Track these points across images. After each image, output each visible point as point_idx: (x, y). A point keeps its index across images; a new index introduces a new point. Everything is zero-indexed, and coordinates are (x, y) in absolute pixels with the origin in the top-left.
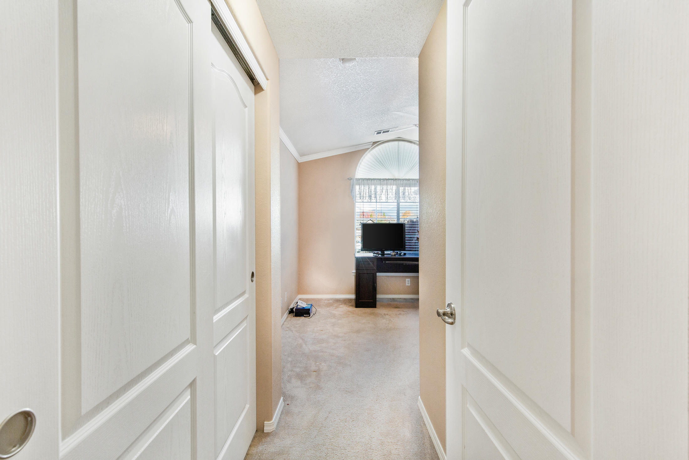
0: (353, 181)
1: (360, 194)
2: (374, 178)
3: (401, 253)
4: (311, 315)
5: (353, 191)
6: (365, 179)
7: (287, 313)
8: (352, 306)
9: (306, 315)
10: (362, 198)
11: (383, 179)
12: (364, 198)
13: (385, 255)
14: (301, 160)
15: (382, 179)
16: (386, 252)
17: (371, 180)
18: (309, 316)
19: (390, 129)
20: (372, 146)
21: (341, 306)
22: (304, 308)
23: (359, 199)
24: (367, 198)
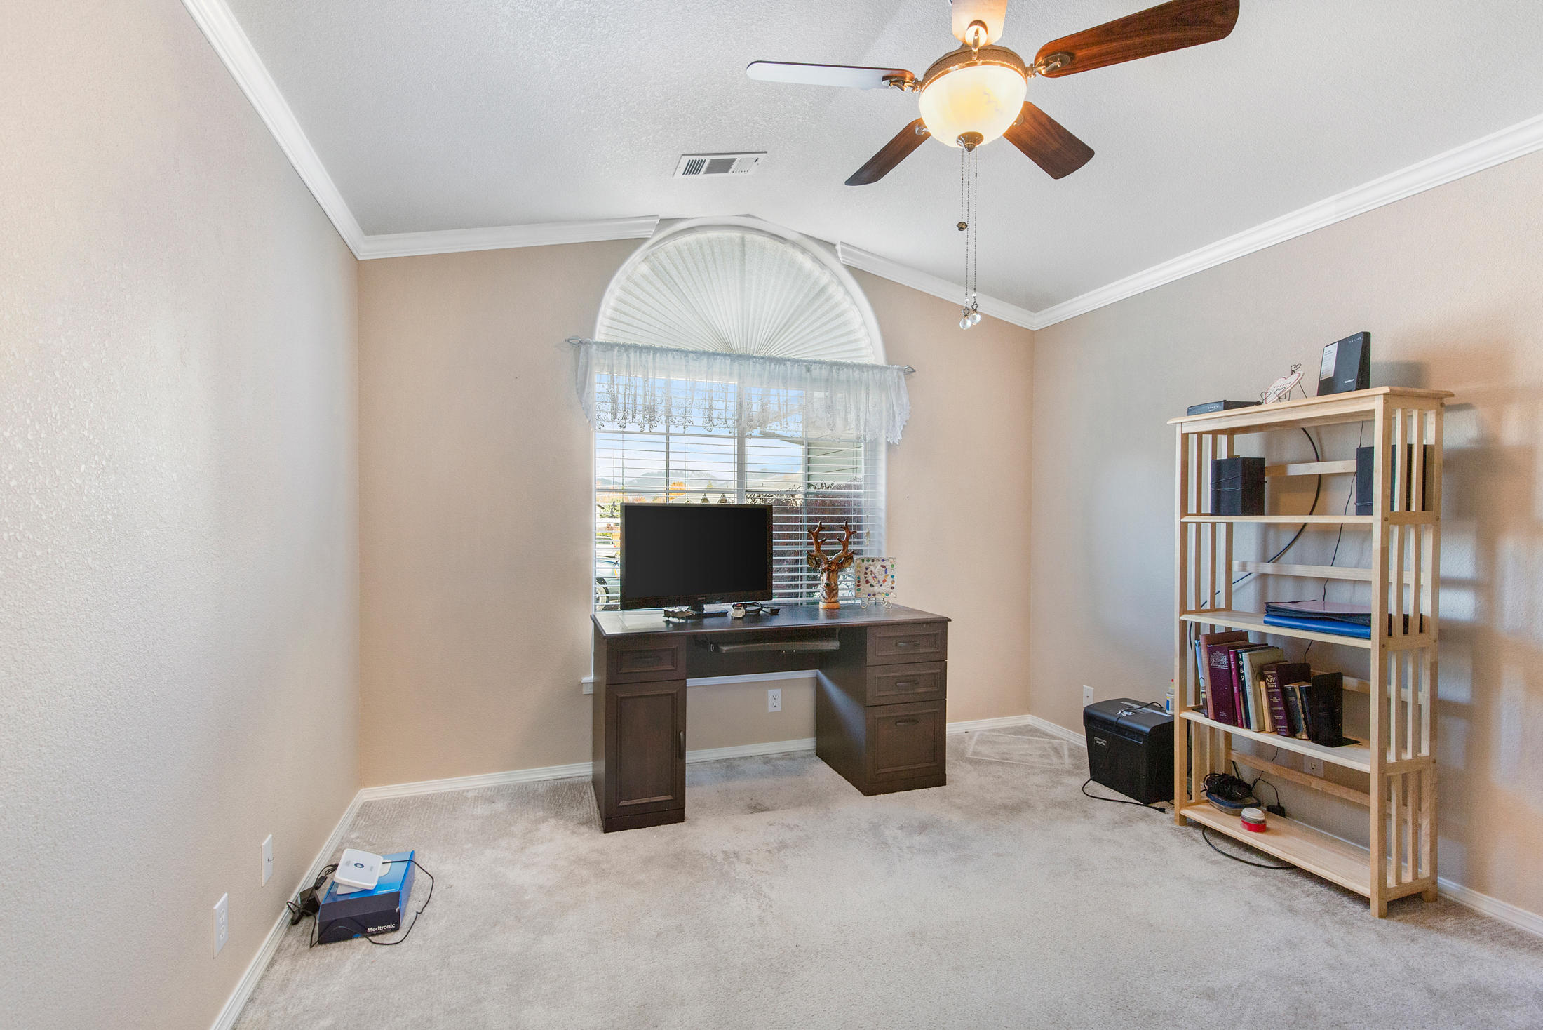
0: (587, 352)
1: (614, 400)
2: (665, 346)
3: (761, 609)
4: (406, 921)
5: (586, 390)
6: (630, 346)
7: (280, 926)
8: (586, 822)
9: (379, 928)
10: (620, 415)
11: (695, 352)
12: (630, 417)
13: (706, 621)
14: (368, 249)
15: (692, 352)
16: (709, 608)
17: (655, 354)
18: (396, 929)
19: (738, 157)
20: (655, 233)
21: (545, 829)
22: (366, 891)
23: (609, 416)
24: (639, 416)
